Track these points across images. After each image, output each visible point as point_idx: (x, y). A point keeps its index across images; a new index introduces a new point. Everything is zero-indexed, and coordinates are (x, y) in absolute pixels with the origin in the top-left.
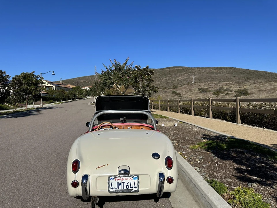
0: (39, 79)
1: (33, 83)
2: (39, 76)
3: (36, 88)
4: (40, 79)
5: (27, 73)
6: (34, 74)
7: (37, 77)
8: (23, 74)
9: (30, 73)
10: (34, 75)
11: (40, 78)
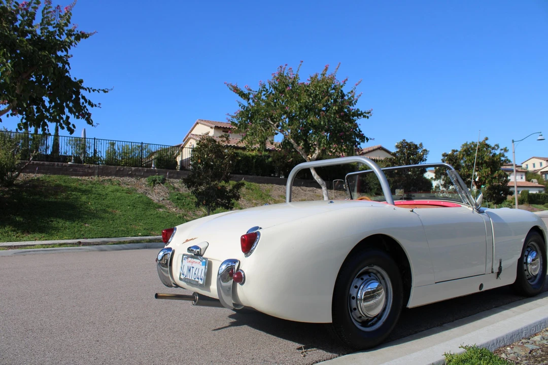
0: (498, 152)
1: (485, 162)
2: (497, 146)
3: (493, 172)
4: (500, 154)
5: (473, 143)
6: (487, 142)
7: (493, 148)
8: (466, 145)
9: (480, 142)
10: (488, 146)
11: (501, 150)
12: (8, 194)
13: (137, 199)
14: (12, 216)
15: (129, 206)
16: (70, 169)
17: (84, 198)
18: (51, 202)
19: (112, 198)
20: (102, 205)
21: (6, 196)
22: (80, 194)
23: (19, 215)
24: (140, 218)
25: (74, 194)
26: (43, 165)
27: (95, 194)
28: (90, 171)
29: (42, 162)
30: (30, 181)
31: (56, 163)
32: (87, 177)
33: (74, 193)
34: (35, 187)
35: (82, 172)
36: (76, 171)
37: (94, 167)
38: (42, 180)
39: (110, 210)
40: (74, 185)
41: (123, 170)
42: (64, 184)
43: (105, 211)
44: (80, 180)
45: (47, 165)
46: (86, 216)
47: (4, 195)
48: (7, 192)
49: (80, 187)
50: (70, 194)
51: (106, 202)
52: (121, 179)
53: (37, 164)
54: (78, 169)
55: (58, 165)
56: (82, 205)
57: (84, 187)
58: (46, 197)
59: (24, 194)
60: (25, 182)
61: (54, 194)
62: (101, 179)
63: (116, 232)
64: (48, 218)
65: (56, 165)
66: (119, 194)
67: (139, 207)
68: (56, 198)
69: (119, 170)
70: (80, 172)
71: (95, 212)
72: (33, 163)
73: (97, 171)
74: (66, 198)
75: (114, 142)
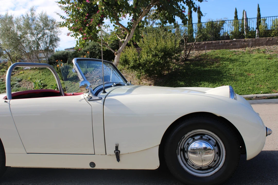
12: (182, 67)
13: (273, 64)
14: (179, 82)
15: (264, 69)
16: (230, 44)
17: (230, 66)
18: (207, 70)
19: (252, 64)
20: (241, 70)
21: (181, 68)
22: (228, 62)
23: (183, 81)
24: (268, 79)
25: (225, 64)
26: (212, 43)
27: (240, 62)
28: (245, 44)
29: (210, 42)
30: (200, 56)
31: (220, 41)
32: (242, 49)
33: (224, 62)
34: (201, 60)
35: (240, 45)
36: (235, 45)
37: (248, 40)
38: (208, 55)
39: (246, 74)
40: (227, 56)
41: (272, 40)
42: (221, 56)
43: (241, 75)
44: (235, 52)
45: (214, 43)
46: (225, 79)
47: (180, 67)
48: (182, 66)
49: (231, 57)
50: (222, 63)
51: (246, 68)
52: (269, 47)
53: (207, 43)
54: (237, 43)
55: (222, 42)
56: (226, 71)
57: (235, 57)
58: (205, 67)
59: (192, 66)
60: (196, 57)
61: (211, 64)
62: (252, 49)
63: (243, 90)
64: (199, 82)
65: (220, 42)
66: (260, 60)
67: (272, 70)
68: (211, 67)
69: (269, 40)
70: (238, 45)
71: (234, 76)
72: (205, 43)
73: (251, 43)
74: (217, 67)
75: (266, 18)
